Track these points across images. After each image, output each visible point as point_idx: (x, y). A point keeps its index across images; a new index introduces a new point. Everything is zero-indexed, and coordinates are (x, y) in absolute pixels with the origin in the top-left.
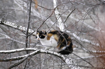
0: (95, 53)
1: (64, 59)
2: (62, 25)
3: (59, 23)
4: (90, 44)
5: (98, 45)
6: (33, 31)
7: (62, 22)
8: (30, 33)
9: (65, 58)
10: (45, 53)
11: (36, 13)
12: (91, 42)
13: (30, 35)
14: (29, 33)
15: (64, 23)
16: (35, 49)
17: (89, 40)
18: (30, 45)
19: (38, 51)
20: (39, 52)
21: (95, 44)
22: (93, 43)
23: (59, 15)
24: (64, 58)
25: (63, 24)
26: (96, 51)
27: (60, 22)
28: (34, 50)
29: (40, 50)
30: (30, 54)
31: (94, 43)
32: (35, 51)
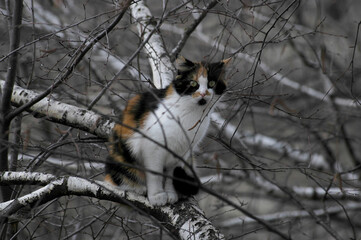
0: (305, 197)
1: (174, 222)
2: (163, 68)
3: (151, 60)
4: (286, 155)
5: (319, 160)
6: (32, 95)
7: (163, 56)
8: (21, 103)
9: (177, 216)
10: (88, 193)
11: (44, 18)
12: (289, 150)
13: (19, 114)
14: (17, 105)
15: (172, 61)
16: (43, 177)
17: (279, 139)
18: (19, 157)
19: (56, 187)
20: (61, 191)
21: (304, 157)
22: (296, 154)
23: (151, 21)
24: (175, 219)
25: (169, 65)
26: (309, 191)
27: (153, 55)
28: (37, 184)
29: (65, 183)
30: (22, 199)
31: (302, 152)
32: (44, 184)
